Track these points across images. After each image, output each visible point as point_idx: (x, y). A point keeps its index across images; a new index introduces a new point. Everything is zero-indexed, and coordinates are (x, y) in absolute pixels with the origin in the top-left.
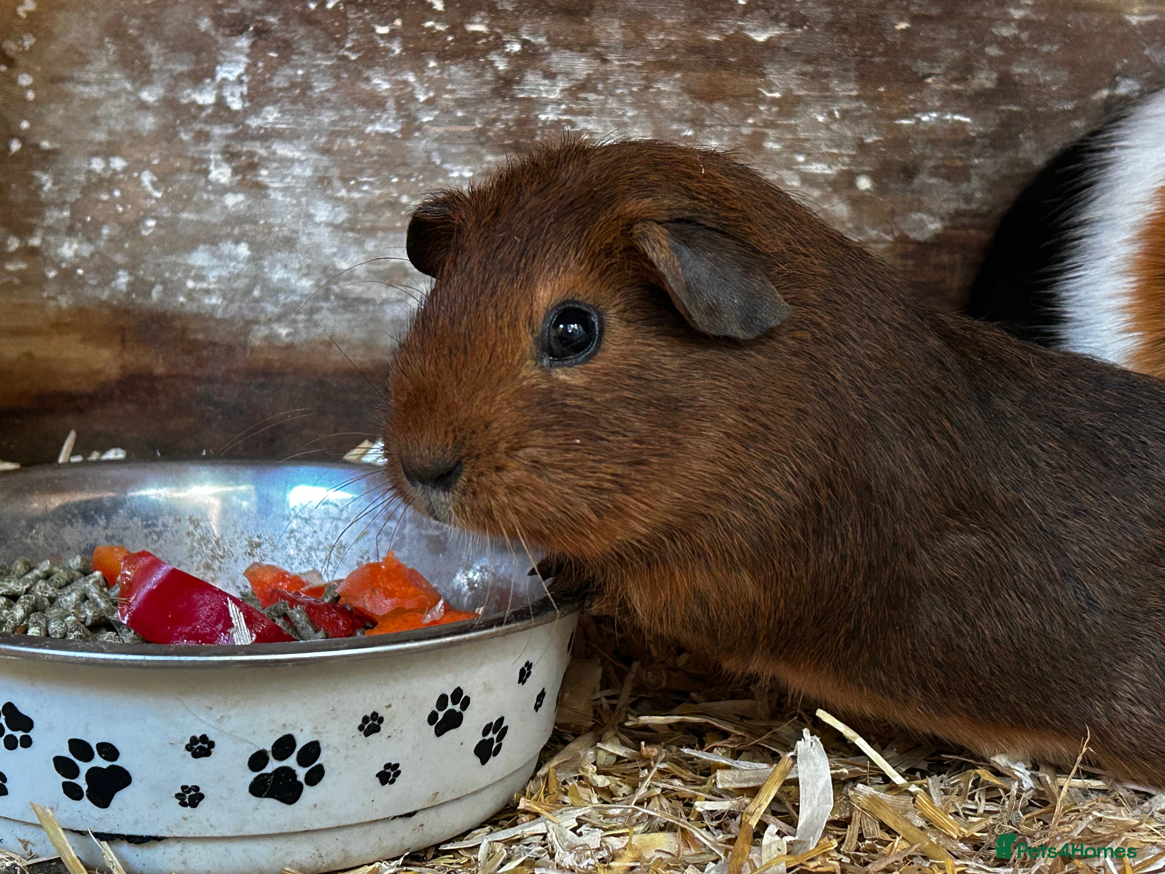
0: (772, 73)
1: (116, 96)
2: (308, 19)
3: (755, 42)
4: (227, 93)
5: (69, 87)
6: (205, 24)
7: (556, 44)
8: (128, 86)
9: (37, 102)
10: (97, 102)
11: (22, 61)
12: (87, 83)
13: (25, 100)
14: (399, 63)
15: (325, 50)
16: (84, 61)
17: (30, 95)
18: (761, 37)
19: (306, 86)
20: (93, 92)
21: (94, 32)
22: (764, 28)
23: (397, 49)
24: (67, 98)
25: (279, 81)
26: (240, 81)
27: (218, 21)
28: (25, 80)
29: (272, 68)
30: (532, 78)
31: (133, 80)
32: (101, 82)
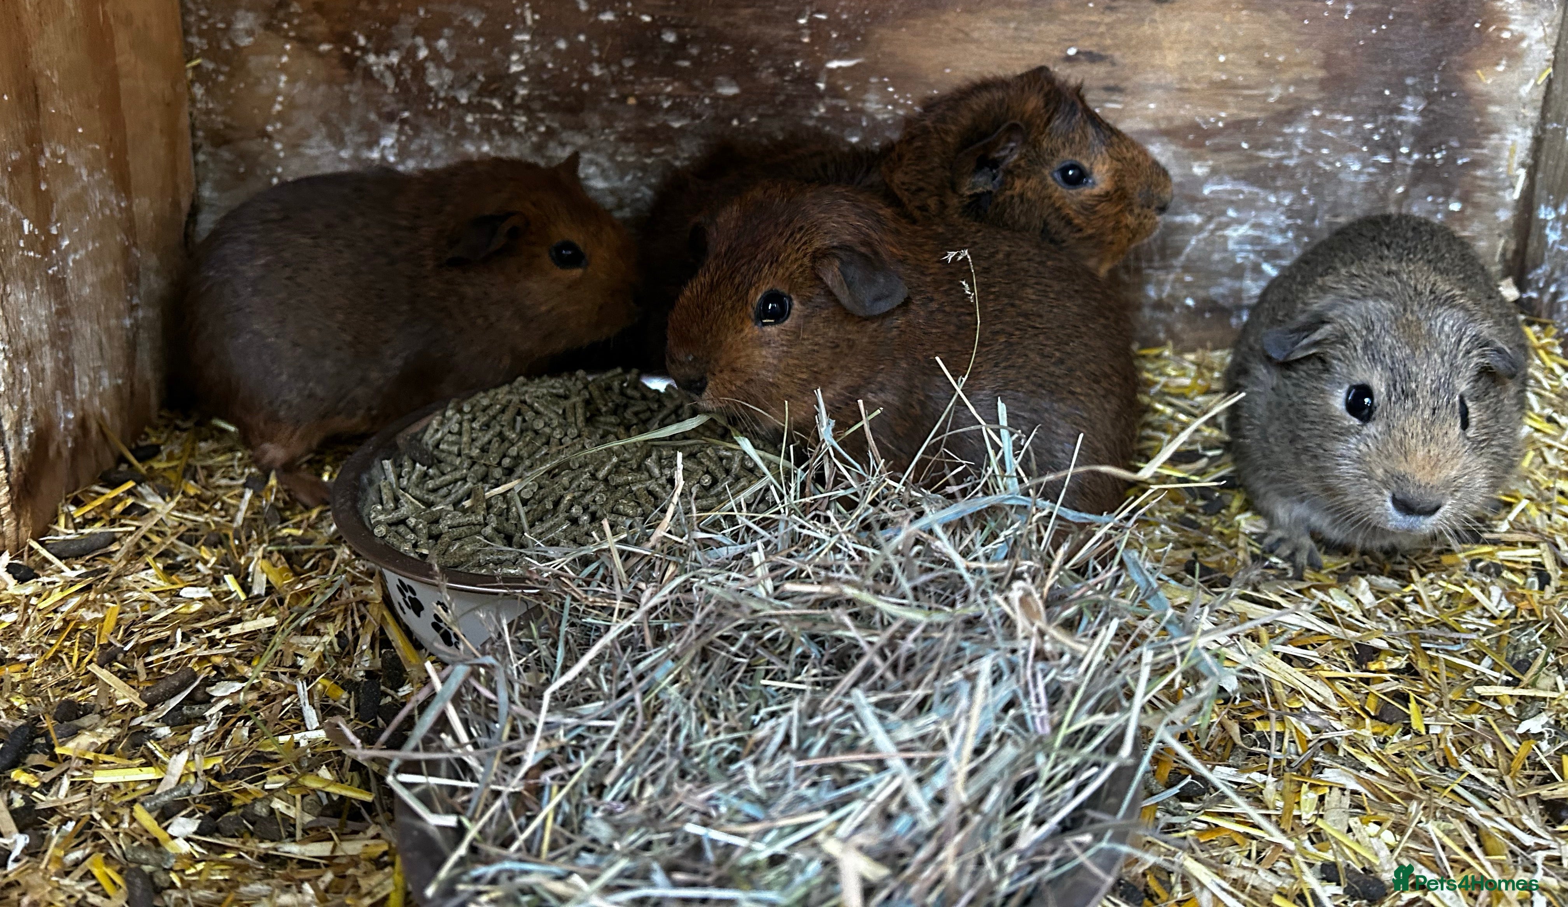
0: (684, 144)
1: (327, 154)
2: (428, 114)
3: (672, 128)
4: (387, 152)
5: (302, 150)
6: (373, 117)
7: (565, 127)
8: (333, 149)
9: (285, 157)
10: (317, 158)
11: (276, 136)
12: (311, 148)
13: (277, 157)
14: (480, 137)
15: (437, 130)
16: (309, 137)
17: (282, 154)
18: (677, 125)
19: (429, 149)
20: (314, 152)
21: (314, 120)
22: (678, 120)
23: (477, 129)
24: (300, 155)
25: (414, 147)
26: (393, 146)
27: (380, 115)
28: (278, 146)
29: (410, 139)
30: (552, 145)
31: (335, 144)
32: (319, 147)
